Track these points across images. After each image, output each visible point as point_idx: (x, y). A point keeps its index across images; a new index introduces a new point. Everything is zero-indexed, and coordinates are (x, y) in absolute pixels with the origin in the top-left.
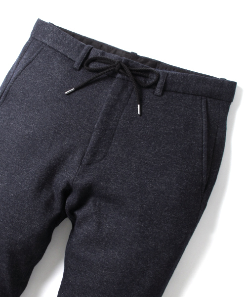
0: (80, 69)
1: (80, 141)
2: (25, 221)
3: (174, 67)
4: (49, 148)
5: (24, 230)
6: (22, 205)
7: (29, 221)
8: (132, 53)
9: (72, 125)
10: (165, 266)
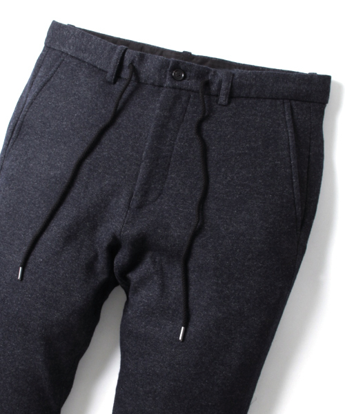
0: (115, 83)
1: (125, 177)
2: (61, 293)
3: (244, 65)
4: (85, 192)
5: (62, 306)
6: (56, 272)
7: (67, 292)
8: (184, 52)
9: (112, 157)
10: (256, 335)
